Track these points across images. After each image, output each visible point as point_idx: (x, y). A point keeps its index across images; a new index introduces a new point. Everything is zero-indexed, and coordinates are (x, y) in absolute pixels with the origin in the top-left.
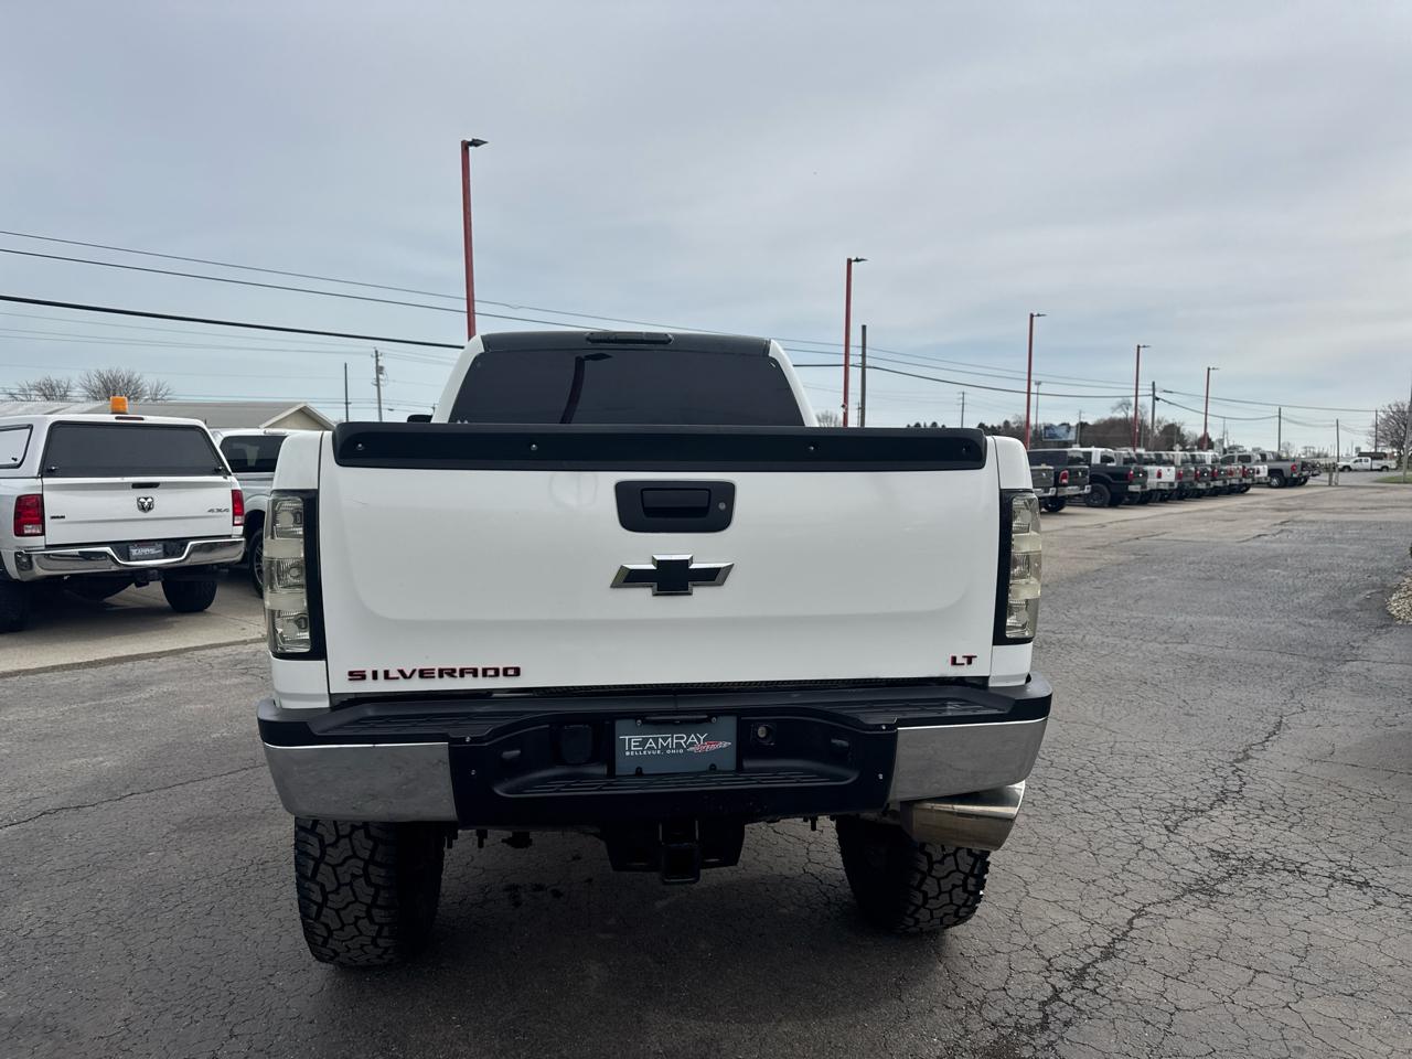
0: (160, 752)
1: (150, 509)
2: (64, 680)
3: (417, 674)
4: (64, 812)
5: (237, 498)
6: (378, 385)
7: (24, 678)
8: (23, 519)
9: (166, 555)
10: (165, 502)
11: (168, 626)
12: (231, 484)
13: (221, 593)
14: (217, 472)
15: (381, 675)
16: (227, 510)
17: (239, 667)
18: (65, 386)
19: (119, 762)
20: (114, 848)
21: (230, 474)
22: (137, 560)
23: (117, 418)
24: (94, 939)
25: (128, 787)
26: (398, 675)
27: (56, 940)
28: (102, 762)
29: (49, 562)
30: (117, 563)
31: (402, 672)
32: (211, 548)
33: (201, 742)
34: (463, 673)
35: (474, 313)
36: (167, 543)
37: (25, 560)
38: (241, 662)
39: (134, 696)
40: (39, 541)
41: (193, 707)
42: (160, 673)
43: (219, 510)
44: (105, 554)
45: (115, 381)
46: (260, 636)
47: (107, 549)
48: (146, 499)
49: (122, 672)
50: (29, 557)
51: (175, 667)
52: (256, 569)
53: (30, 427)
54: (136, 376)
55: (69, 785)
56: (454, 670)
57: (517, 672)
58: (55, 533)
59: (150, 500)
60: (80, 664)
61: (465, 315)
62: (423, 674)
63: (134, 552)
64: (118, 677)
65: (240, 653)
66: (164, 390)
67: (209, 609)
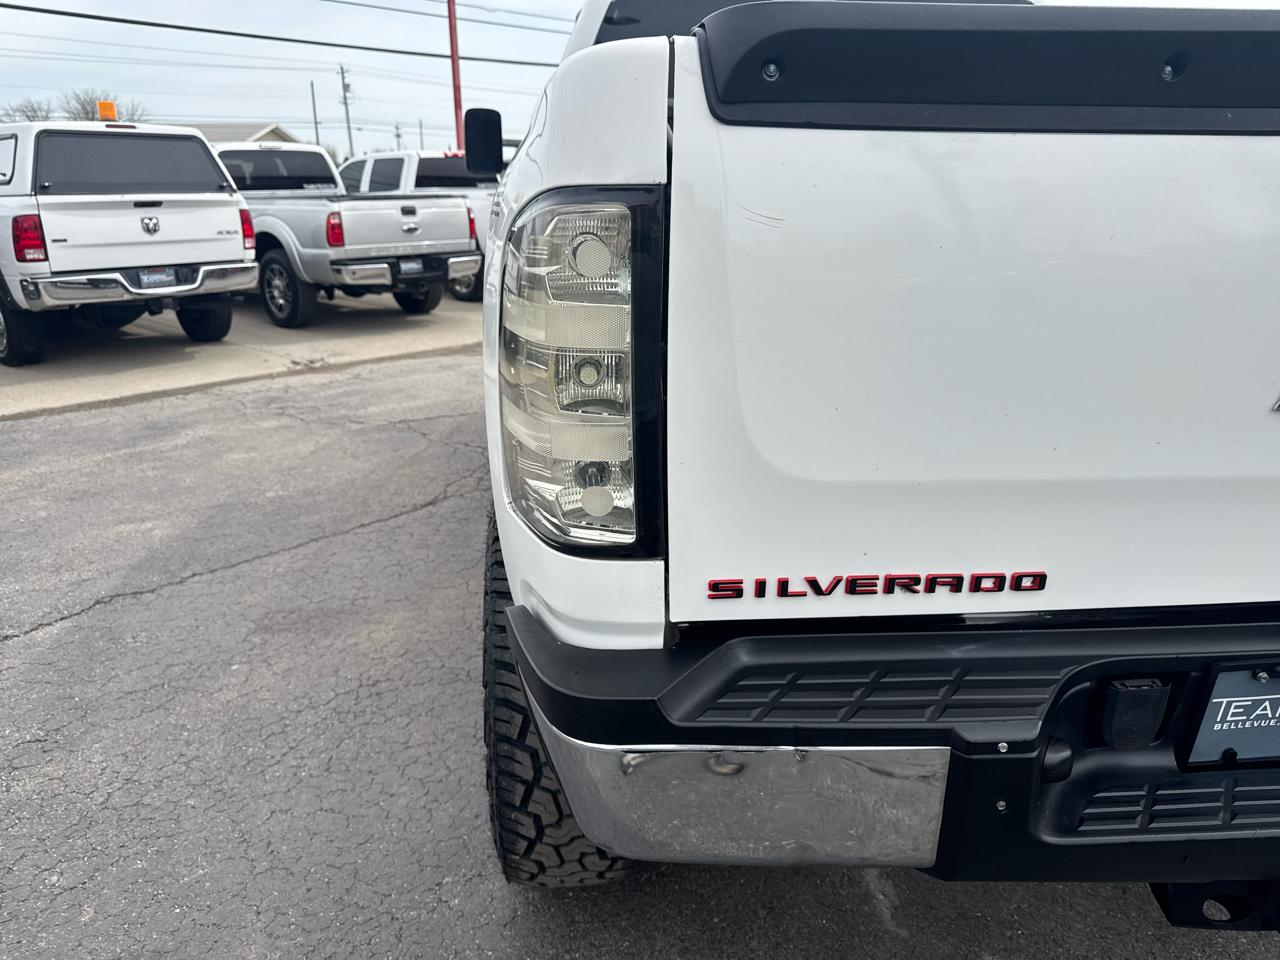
0: (213, 517)
1: (155, 231)
2: (93, 421)
3: (842, 587)
4: (120, 599)
5: (245, 218)
6: (346, 103)
7: (50, 419)
8: (22, 243)
9: (179, 282)
10: (171, 222)
11: (190, 357)
12: (237, 203)
13: (239, 322)
14: (221, 189)
15: (772, 588)
16: (236, 232)
17: (273, 406)
18: (46, 108)
19: (170, 530)
20: (188, 658)
21: (235, 191)
22: (149, 287)
23: (107, 126)
24: (191, 811)
25: (186, 565)
26: (807, 588)
27: (144, 813)
28: (152, 530)
29: (60, 291)
30: (131, 293)
31: (813, 583)
32: (223, 274)
33: (256, 503)
34: (932, 584)
35: (455, 19)
36: (178, 268)
37: (32, 288)
38: (271, 401)
39: (168, 443)
40: (43, 268)
41: (236, 456)
42: (192, 413)
43: (229, 232)
44: (115, 281)
45: (92, 103)
46: (285, 369)
47: (117, 276)
48: (151, 219)
49: (153, 411)
50: (36, 285)
51: (206, 406)
52: (268, 296)
53: (15, 137)
54: (112, 96)
55: (121, 562)
56: (916, 580)
57: (1040, 581)
58: (60, 258)
59: (154, 221)
60: (105, 402)
61: (447, 21)
62: (855, 586)
63: (145, 278)
64: (149, 418)
65: (269, 389)
66: (139, 113)
67: (227, 338)
